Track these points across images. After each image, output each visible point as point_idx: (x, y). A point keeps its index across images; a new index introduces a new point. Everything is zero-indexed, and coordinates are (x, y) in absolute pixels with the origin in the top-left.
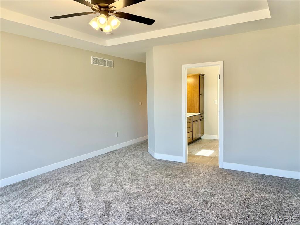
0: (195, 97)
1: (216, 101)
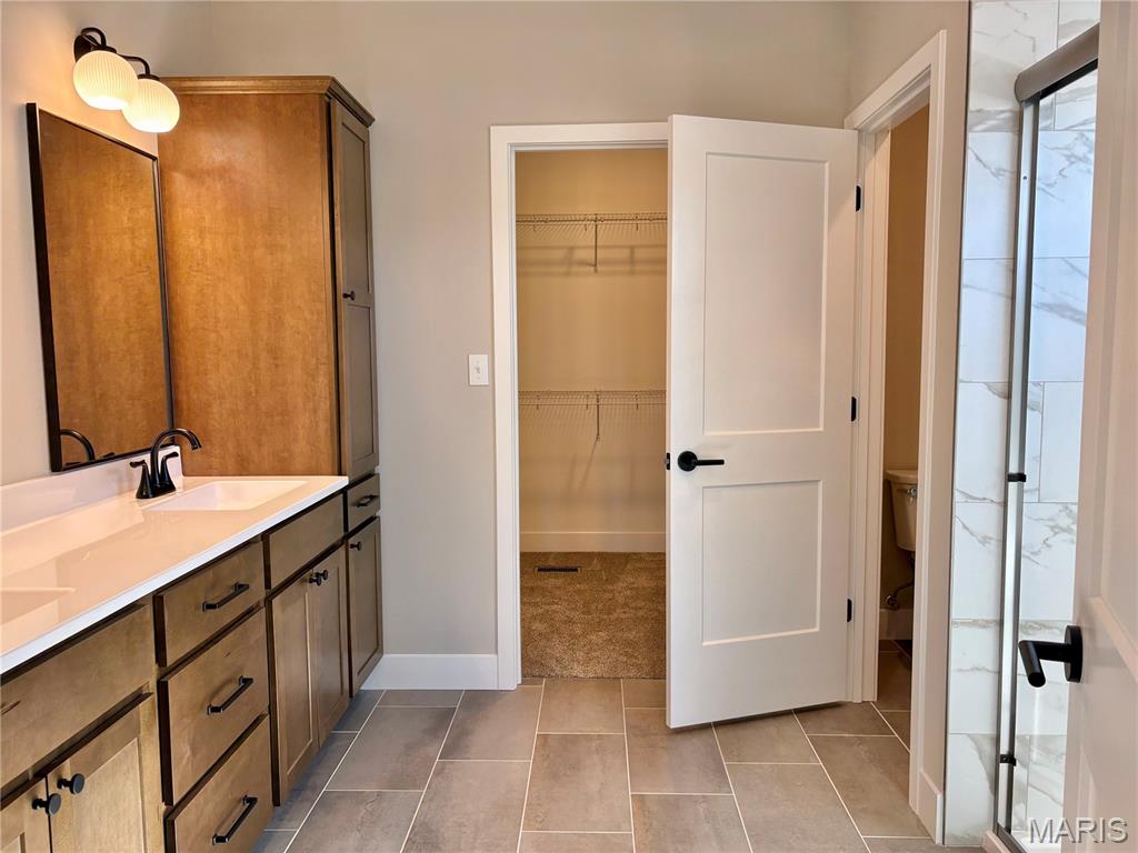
0: (289, 320)
1: (479, 361)
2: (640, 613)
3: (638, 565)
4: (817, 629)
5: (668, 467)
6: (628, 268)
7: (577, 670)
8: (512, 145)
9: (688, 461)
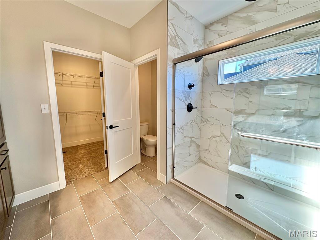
2: (88, 158)
3: (80, 148)
4: (133, 154)
5: (107, 129)
6: (86, 87)
7: (80, 176)
8: (52, 48)
9: (111, 127)
